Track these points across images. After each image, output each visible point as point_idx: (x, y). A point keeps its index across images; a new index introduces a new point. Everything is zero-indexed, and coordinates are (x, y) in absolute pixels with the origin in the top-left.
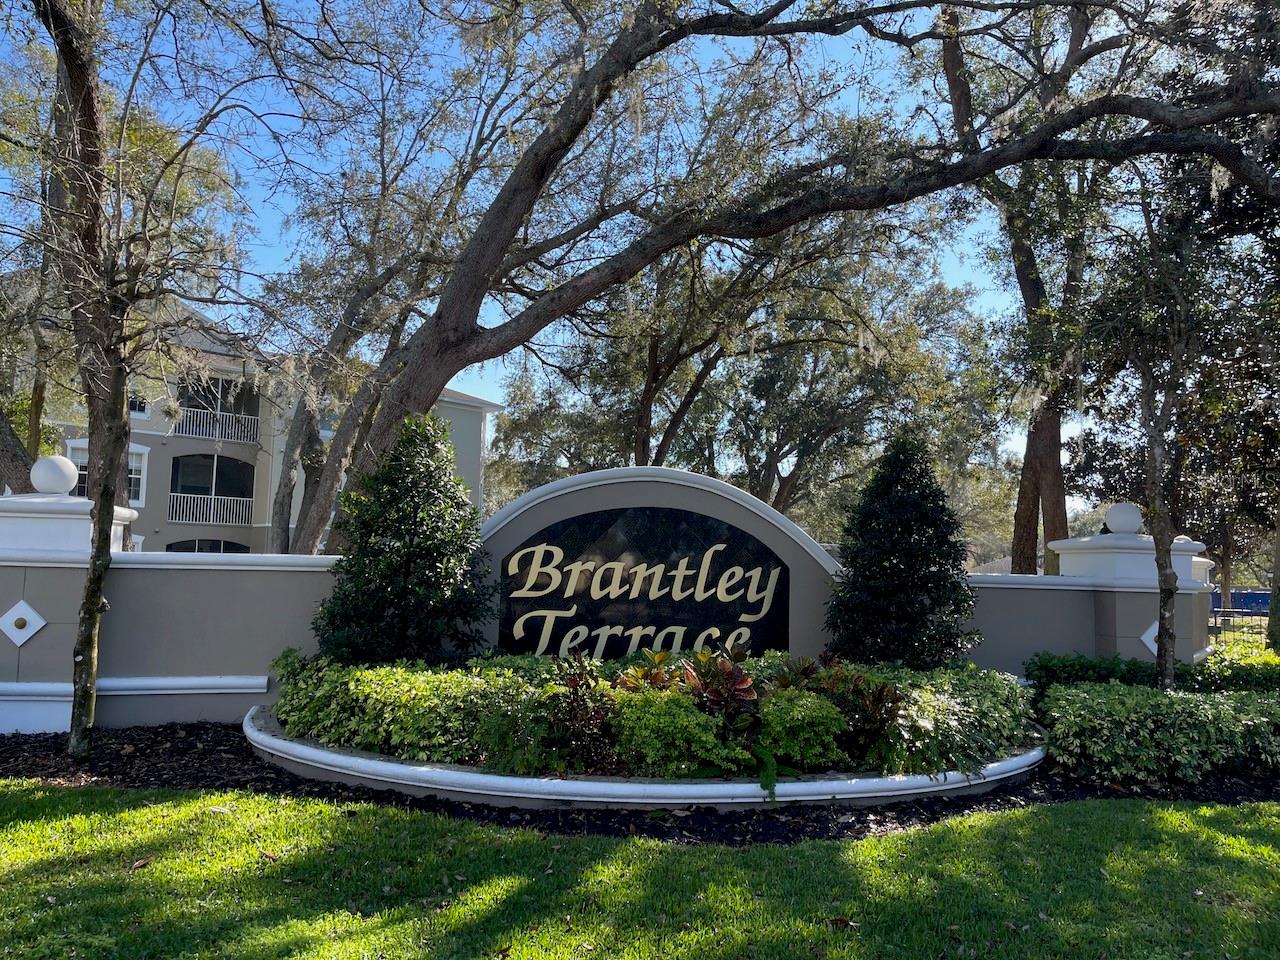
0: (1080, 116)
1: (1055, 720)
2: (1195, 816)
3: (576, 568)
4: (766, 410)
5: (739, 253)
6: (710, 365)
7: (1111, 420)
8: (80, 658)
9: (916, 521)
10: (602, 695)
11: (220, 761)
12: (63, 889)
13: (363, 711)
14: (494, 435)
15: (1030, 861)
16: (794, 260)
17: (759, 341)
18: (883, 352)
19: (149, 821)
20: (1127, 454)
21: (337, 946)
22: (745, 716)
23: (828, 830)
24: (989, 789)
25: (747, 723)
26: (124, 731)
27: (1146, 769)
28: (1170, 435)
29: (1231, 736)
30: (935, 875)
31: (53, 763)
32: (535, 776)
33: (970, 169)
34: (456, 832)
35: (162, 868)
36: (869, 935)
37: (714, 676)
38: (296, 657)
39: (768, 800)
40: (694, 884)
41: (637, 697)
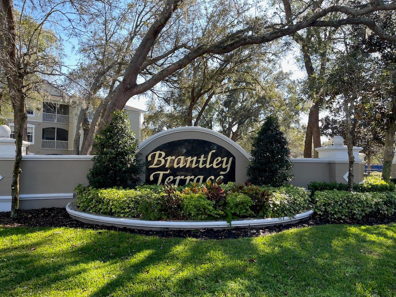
0: (325, 12)
1: (317, 201)
2: (360, 229)
3: (169, 158)
4: (228, 111)
5: (219, 61)
6: (210, 97)
7: (334, 112)
8: (13, 188)
9: (274, 141)
10: (177, 195)
11: (59, 219)
12: (9, 257)
13: (103, 202)
14: (143, 120)
15: (309, 242)
16: (236, 63)
17: (226, 89)
18: (264, 92)
19: (35, 236)
20: (339, 123)
21: (95, 271)
22: (222, 201)
23: (247, 235)
24: (297, 222)
25: (223, 203)
26: (29, 210)
27: (345, 215)
28: (353, 117)
29: (371, 205)
30: (280, 246)
31: (6, 220)
32: (157, 220)
33: (291, 30)
34: (132, 237)
35: (40, 250)
36: (260, 264)
37: (212, 189)
38: (82, 187)
39: (229, 226)
40: (206, 251)
41: (188, 196)
